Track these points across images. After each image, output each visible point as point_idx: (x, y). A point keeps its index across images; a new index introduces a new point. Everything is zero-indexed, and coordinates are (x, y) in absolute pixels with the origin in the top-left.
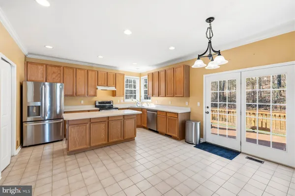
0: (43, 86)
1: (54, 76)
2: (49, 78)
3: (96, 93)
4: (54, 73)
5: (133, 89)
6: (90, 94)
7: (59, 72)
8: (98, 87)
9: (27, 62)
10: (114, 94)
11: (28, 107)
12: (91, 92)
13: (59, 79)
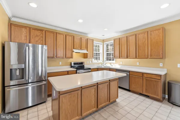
0: (27, 48)
1: (37, 39)
2: (32, 40)
3: (72, 55)
4: (37, 36)
5: (98, 52)
6: (67, 56)
7: (41, 35)
8: (74, 50)
9: (11, 24)
10: (85, 56)
11: (11, 70)
12: (69, 55)
13: (42, 41)
